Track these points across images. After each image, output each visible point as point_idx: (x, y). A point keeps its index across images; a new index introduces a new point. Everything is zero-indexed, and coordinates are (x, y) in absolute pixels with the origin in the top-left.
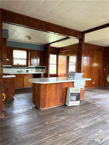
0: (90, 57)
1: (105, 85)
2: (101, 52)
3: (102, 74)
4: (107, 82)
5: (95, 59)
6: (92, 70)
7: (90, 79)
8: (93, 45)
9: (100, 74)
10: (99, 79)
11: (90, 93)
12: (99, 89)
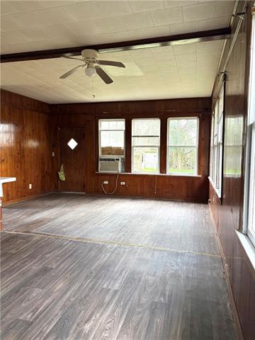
0: (16, 125)
1: (56, 187)
2: (41, 114)
3: (48, 165)
4: (59, 182)
5: (28, 130)
6: (24, 156)
7: (14, 179)
8: (22, 97)
9: (43, 164)
10: (43, 177)
11: (21, 211)
12: (44, 200)
